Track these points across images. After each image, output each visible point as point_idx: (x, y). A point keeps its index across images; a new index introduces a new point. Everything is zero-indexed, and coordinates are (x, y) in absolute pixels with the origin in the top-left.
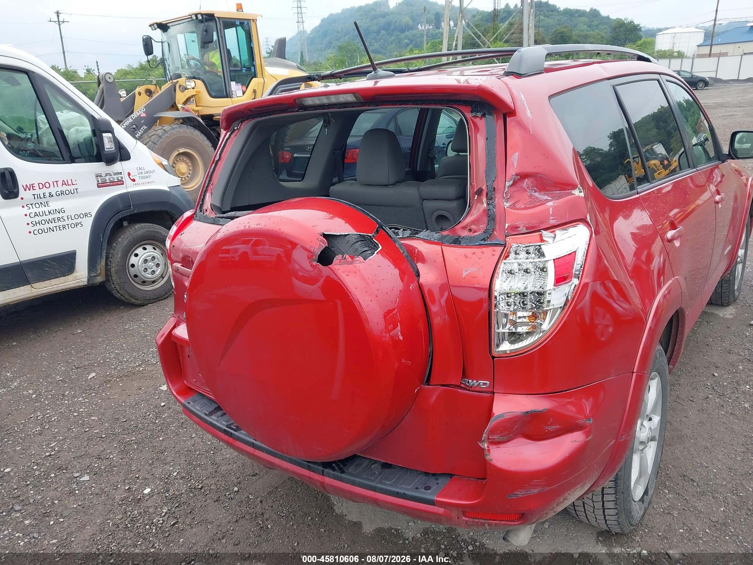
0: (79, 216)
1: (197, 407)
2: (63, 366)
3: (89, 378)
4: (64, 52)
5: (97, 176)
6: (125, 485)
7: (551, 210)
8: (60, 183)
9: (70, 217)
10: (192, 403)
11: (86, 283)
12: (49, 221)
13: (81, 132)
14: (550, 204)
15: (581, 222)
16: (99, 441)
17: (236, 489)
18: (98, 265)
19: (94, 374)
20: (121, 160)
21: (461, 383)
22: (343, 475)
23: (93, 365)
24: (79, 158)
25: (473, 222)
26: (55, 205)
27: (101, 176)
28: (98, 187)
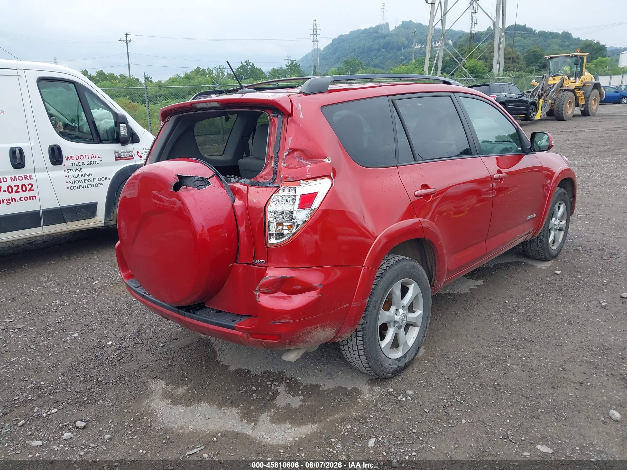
0: (101, 179)
1: (132, 284)
2: (79, 276)
3: (94, 284)
4: (129, 64)
5: (115, 153)
6: (98, 340)
7: (308, 169)
8: (90, 157)
9: (95, 179)
10: (130, 282)
11: (103, 225)
12: (81, 181)
13: (108, 123)
14: (309, 166)
15: (328, 177)
16: (90, 317)
17: (162, 345)
18: (112, 213)
19: (98, 282)
20: (133, 142)
21: (253, 262)
22: (194, 315)
23: (99, 277)
24: (105, 140)
25: (266, 174)
26: (85, 171)
27: (118, 153)
28: (116, 160)
